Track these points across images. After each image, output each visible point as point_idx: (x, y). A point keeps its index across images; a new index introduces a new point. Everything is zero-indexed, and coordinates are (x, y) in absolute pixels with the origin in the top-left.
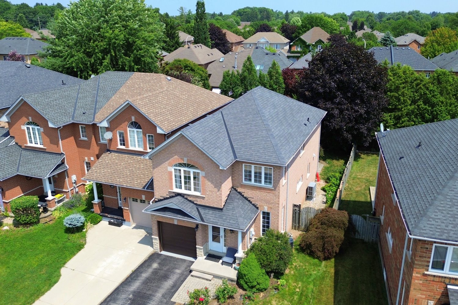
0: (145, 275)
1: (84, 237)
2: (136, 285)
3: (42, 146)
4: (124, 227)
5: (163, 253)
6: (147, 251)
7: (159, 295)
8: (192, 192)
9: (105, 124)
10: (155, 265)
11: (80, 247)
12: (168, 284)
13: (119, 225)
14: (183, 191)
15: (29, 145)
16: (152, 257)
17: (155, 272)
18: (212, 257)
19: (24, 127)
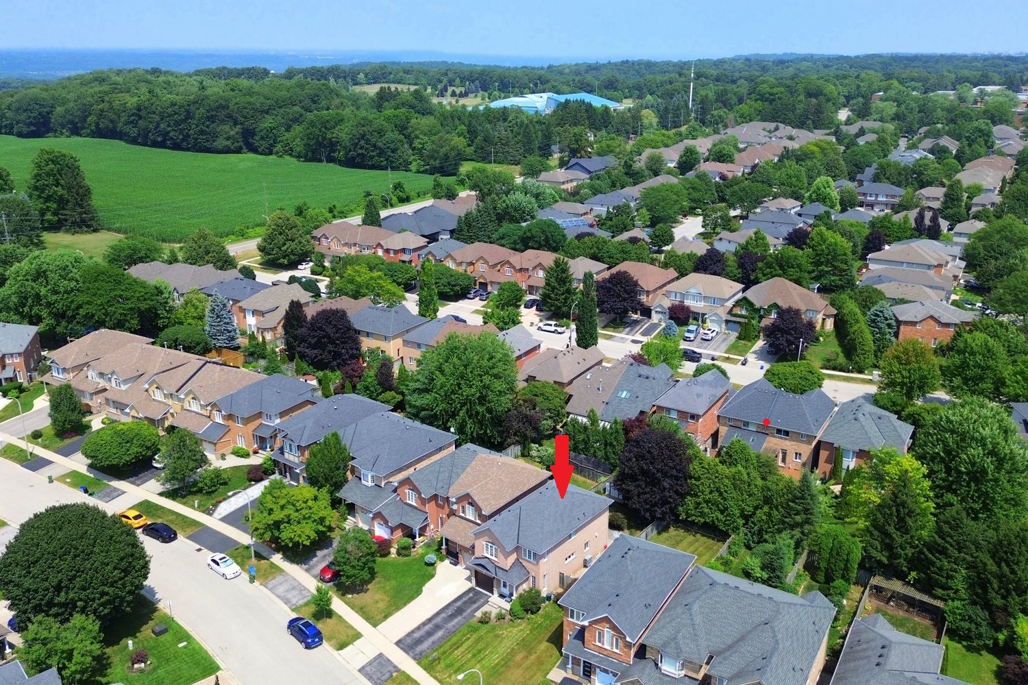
0: (464, 599)
1: (435, 569)
2: (459, 604)
3: (415, 505)
4: (458, 567)
5: (477, 588)
6: (469, 585)
7: (469, 611)
8: (493, 558)
9: (454, 500)
10: (471, 595)
11: (433, 576)
12: (475, 606)
13: (456, 565)
14: (489, 556)
15: (408, 501)
16: (471, 590)
17: (470, 599)
18: (502, 596)
19: (407, 491)
